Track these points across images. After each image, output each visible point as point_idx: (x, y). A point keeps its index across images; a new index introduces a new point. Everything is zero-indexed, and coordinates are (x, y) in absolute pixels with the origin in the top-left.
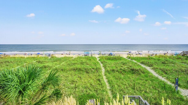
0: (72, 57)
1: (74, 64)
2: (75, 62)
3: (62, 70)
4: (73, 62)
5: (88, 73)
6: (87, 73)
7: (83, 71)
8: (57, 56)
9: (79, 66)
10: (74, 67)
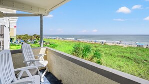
0: (122, 47)
1: (123, 52)
2: (125, 51)
3: (112, 55)
4: (122, 51)
5: (139, 63)
6: (137, 63)
7: (132, 60)
8: (108, 44)
9: (128, 55)
10: (122, 55)
